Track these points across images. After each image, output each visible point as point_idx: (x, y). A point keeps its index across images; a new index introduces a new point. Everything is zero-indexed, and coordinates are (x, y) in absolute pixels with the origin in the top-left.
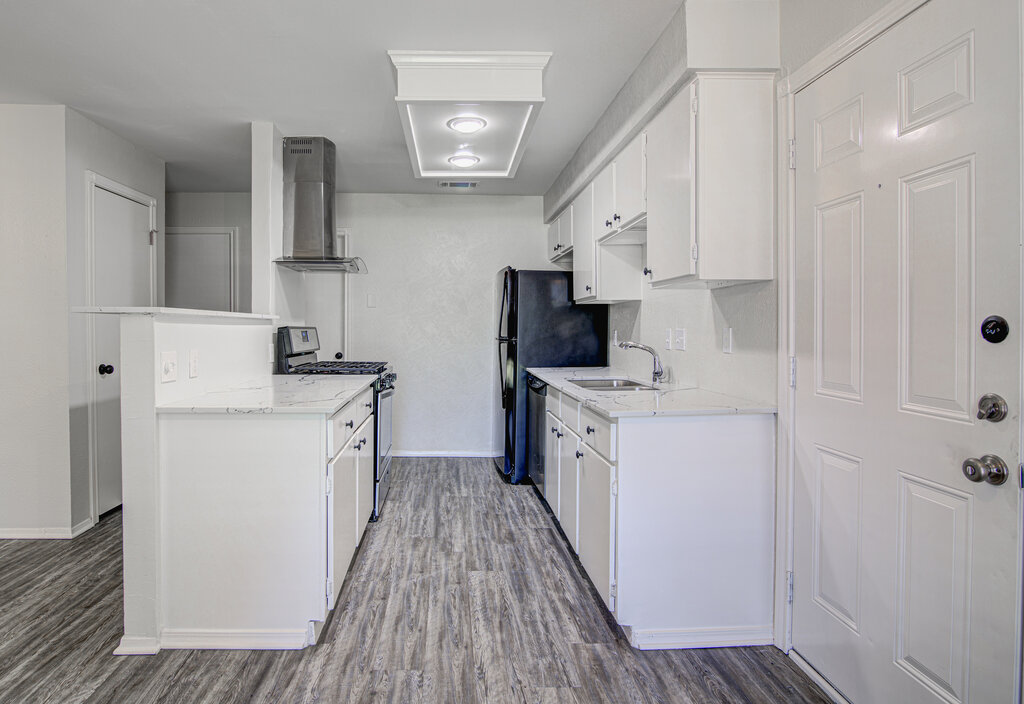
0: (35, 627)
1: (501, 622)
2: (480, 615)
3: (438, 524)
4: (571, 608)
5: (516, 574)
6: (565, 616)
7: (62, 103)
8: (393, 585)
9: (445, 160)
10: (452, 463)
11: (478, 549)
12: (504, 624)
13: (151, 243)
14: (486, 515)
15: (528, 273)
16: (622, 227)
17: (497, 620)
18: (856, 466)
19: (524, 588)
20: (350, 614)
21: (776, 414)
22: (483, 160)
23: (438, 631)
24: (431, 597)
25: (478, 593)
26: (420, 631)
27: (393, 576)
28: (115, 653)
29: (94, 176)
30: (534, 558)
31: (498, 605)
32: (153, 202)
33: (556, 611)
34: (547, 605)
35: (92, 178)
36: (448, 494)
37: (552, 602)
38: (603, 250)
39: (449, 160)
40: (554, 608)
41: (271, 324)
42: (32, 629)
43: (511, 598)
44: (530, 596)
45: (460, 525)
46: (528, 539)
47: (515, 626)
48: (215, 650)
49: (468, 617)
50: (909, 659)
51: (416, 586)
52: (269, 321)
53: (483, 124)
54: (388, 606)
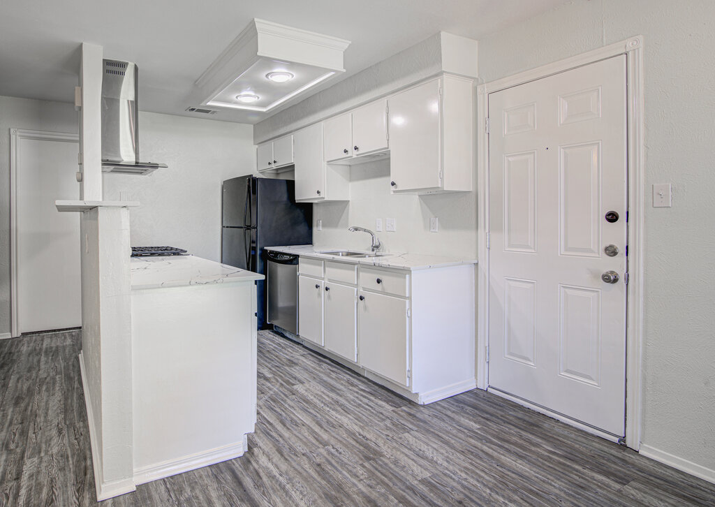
1: (343, 409)
4: (370, 393)
5: (321, 382)
6: (372, 398)
9: (234, 97)
11: (281, 373)
12: (346, 410)
15: (264, 180)
16: (357, 155)
17: (340, 409)
18: (532, 285)
19: (333, 388)
21: (476, 264)
22: (261, 98)
23: (314, 423)
24: (286, 406)
25: (312, 397)
26: (304, 426)
30: (320, 372)
31: (330, 400)
33: (364, 397)
34: (356, 395)
39: (237, 97)
40: (362, 395)
43: (333, 395)
44: (342, 392)
46: (304, 362)
49: (322, 411)
50: (567, 371)
51: (269, 402)
53: (291, 76)
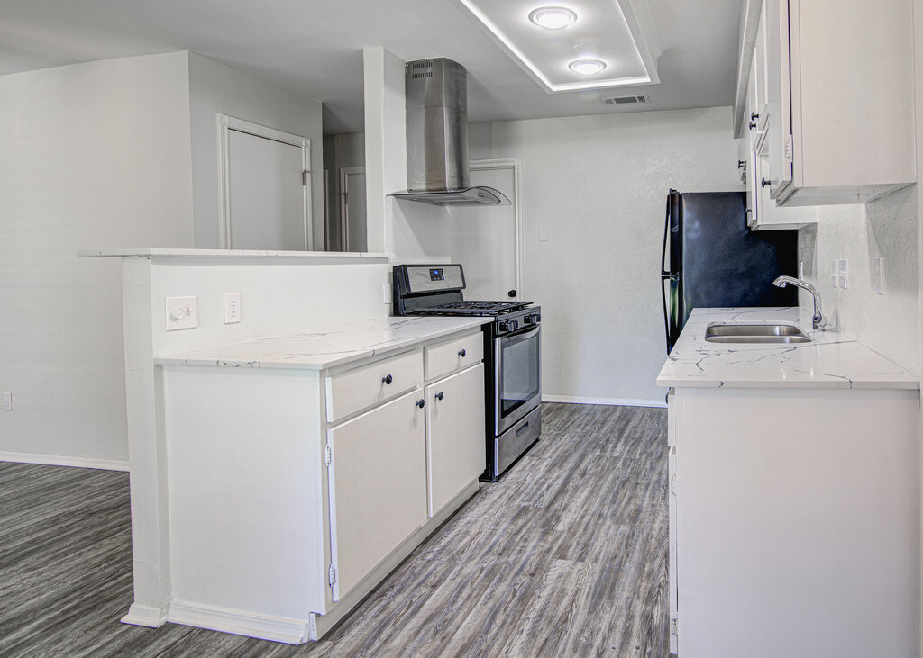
0: (88, 577)
1: (546, 640)
2: (527, 627)
3: (563, 490)
4: (649, 633)
5: (610, 570)
7: (186, 49)
8: (457, 568)
9: (566, 67)
10: (627, 413)
11: (585, 530)
12: (549, 644)
13: (304, 182)
14: (624, 483)
15: (693, 196)
17: (545, 636)
19: (607, 592)
20: (383, 604)
22: (611, 65)
23: (462, 644)
24: (488, 591)
25: (545, 593)
26: (443, 638)
27: (464, 557)
28: (123, 620)
29: (227, 119)
30: (644, 550)
31: (560, 614)
32: (305, 143)
33: (627, 634)
34: (620, 624)
35: (222, 121)
36: (598, 452)
37: (630, 617)
38: (763, 161)
39: (570, 67)
40: (627, 628)
41: (387, 262)
42: (83, 579)
43: (583, 602)
44: (607, 606)
45: (586, 493)
46: (654, 521)
47: (561, 648)
48: (215, 631)
49: (512, 627)
51: (482, 572)
52: (384, 260)
53: (573, 16)
54: (432, 598)
